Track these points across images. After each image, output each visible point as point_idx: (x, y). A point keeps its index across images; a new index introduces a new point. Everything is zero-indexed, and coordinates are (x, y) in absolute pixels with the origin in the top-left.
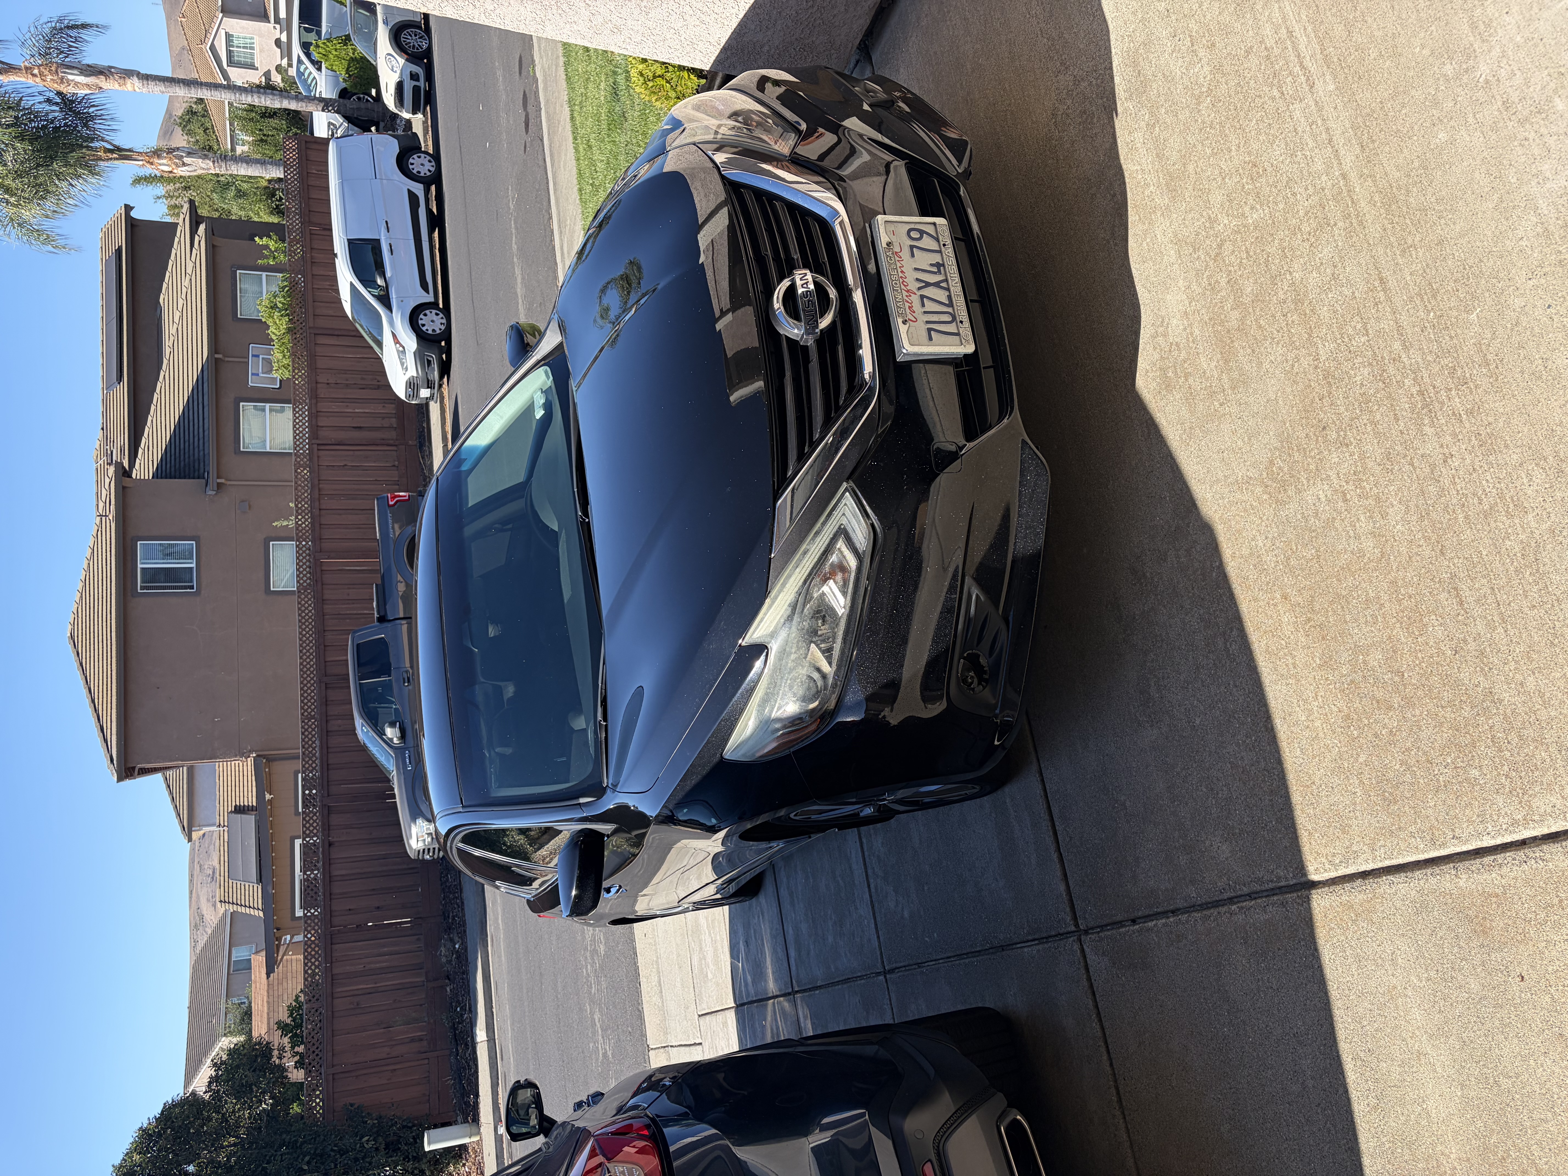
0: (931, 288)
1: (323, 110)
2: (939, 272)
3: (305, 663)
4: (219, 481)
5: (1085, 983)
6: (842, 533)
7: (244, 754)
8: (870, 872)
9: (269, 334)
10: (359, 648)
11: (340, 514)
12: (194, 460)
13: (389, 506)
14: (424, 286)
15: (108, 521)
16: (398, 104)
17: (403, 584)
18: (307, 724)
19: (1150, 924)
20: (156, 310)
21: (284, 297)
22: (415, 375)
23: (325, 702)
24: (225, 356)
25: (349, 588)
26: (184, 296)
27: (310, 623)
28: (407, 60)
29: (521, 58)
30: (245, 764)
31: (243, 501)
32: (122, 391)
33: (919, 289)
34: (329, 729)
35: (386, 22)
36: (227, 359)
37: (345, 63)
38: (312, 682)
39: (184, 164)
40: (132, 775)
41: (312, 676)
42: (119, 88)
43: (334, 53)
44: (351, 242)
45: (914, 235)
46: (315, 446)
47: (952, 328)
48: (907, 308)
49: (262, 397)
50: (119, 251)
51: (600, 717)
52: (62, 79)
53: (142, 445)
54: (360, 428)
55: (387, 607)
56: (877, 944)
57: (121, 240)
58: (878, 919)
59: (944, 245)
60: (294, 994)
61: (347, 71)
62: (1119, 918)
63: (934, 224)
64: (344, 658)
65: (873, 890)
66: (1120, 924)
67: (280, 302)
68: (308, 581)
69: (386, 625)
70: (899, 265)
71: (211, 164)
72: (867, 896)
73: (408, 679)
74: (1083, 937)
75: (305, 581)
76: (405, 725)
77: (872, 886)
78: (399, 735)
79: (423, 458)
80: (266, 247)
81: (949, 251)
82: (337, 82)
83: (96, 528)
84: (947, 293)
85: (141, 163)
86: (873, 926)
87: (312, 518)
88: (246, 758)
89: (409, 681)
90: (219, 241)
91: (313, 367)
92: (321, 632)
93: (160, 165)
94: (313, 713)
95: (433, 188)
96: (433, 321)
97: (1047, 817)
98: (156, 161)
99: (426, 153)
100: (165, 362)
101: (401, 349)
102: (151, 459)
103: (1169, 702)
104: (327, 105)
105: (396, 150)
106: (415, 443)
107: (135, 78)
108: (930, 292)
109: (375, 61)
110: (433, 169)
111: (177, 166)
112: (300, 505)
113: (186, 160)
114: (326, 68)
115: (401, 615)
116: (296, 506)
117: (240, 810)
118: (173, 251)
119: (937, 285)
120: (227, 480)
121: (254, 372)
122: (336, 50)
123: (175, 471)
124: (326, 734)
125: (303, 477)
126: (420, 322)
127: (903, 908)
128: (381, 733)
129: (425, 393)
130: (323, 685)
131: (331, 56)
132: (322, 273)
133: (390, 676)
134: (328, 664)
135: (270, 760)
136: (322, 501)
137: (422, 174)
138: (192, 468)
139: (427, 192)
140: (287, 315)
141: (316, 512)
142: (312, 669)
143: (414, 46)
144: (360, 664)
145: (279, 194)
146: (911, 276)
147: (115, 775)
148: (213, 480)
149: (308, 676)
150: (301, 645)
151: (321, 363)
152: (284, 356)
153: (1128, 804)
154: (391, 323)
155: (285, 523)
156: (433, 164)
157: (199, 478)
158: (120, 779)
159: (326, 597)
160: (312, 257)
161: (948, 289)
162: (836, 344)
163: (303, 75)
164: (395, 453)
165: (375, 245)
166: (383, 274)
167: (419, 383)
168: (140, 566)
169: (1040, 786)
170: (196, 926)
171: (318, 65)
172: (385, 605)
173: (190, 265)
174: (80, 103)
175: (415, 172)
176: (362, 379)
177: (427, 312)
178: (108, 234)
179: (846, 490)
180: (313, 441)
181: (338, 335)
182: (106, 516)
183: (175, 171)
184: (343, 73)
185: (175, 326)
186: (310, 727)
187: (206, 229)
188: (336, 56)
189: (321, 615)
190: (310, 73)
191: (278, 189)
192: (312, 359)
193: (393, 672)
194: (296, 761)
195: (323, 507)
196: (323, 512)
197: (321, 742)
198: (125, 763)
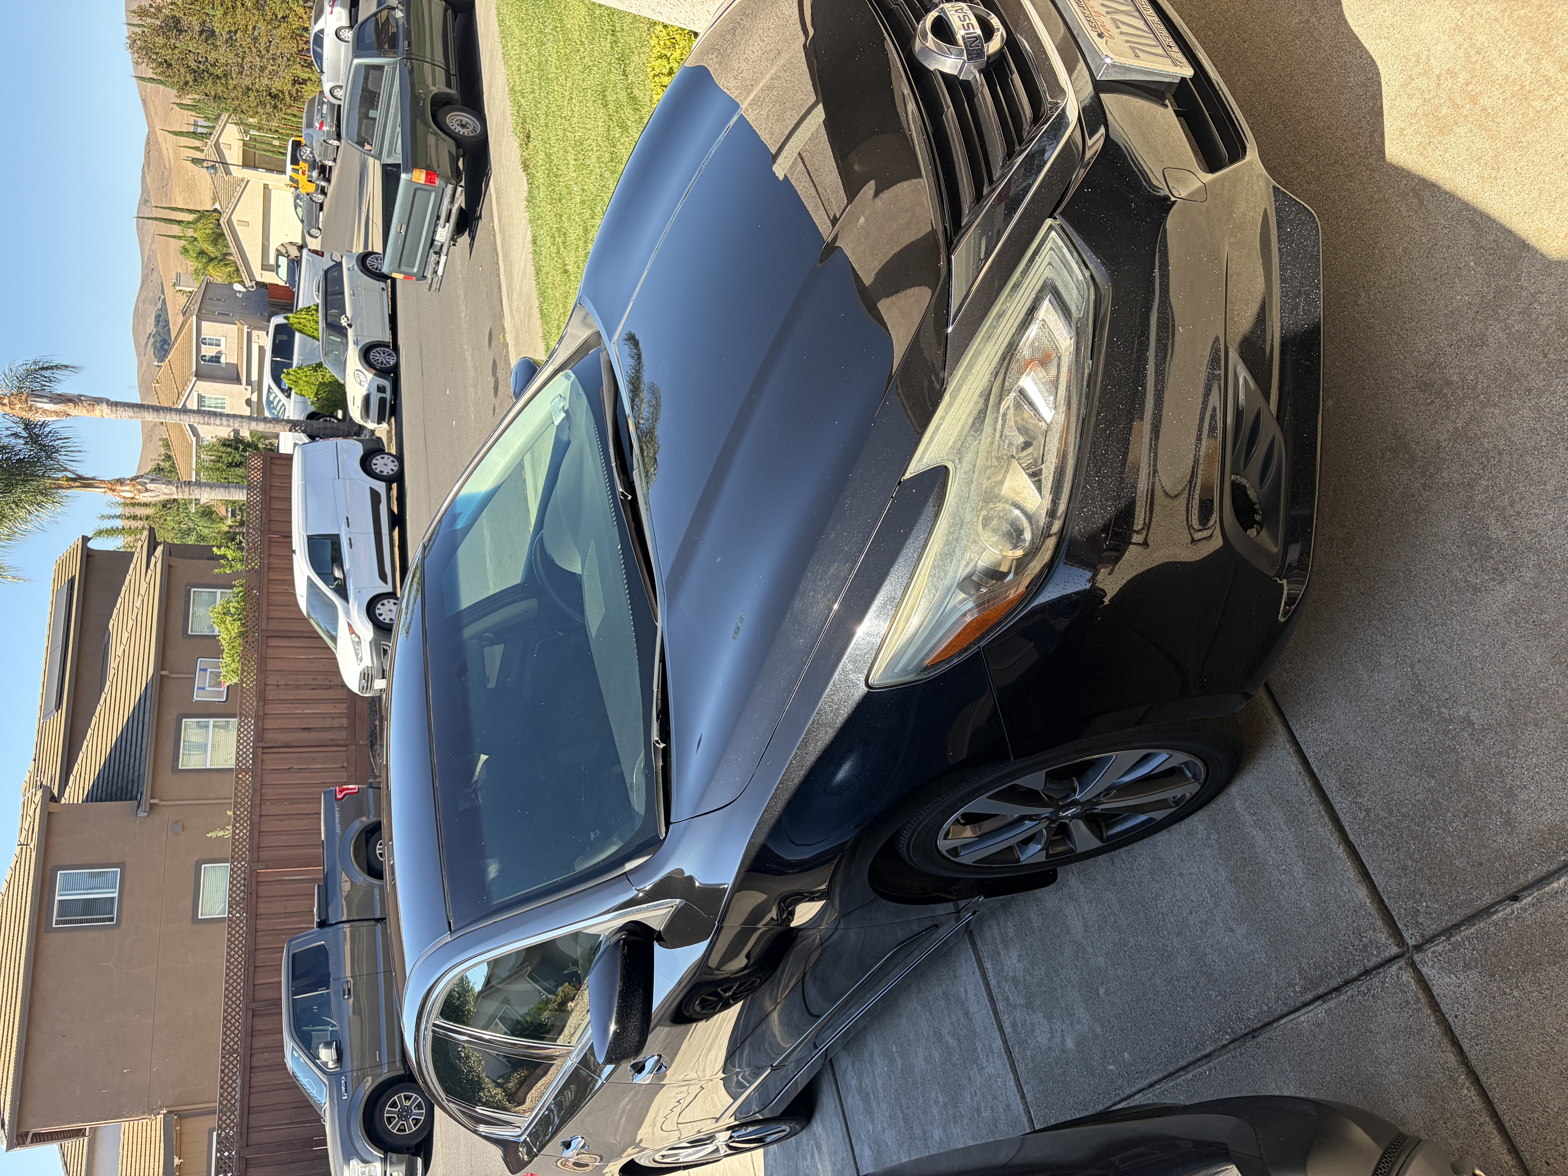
0: (1122, 15)
1: (290, 430)
3: (231, 989)
4: (152, 801)
5: (1435, 1029)
6: (1050, 289)
7: (152, 1111)
8: (1001, 1006)
9: (219, 641)
10: (295, 959)
11: (282, 820)
12: (128, 782)
13: (337, 799)
14: (383, 576)
15: (29, 850)
16: (364, 415)
17: (349, 883)
18: (228, 1060)
19: (1555, 885)
20: (104, 636)
21: (238, 602)
22: (370, 665)
23: (251, 1033)
24: (171, 673)
25: (287, 900)
26: (134, 618)
27: (241, 942)
28: (375, 375)
29: (491, 330)
30: (154, 1123)
31: (176, 822)
32: (59, 719)
34: (253, 1065)
35: (356, 343)
36: (173, 676)
37: (315, 388)
38: (238, 1010)
39: (147, 490)
40: (25, 1140)
41: (238, 1003)
42: (88, 415)
43: (304, 379)
44: (310, 538)
46: (260, 750)
48: (1099, 25)
49: (207, 711)
50: (72, 582)
51: (655, 737)
52: (31, 406)
53: (74, 772)
54: (309, 729)
55: (329, 910)
56: (1021, 1107)
57: (75, 570)
58: (1021, 1068)
61: (316, 394)
62: (1488, 899)
64: (277, 979)
65: (1008, 1029)
66: (1487, 911)
67: (233, 607)
68: (242, 895)
69: (326, 929)
71: (175, 489)
72: (999, 1042)
73: (349, 990)
74: (1417, 958)
75: (238, 895)
76: (343, 1046)
77: (1007, 1025)
78: (335, 1057)
79: (374, 757)
80: (224, 557)
82: (305, 408)
83: (16, 859)
85: (103, 490)
86: (1013, 1083)
87: (251, 825)
88: (156, 1116)
89: (349, 993)
90: (175, 561)
91: (262, 669)
92: (252, 951)
93: (123, 491)
94: (236, 1047)
95: (395, 486)
96: (390, 611)
97: (1315, 799)
98: (118, 488)
99: (390, 454)
100: (108, 684)
101: (357, 639)
102: (82, 785)
103: (1530, 532)
104: (294, 425)
105: (361, 452)
106: (366, 742)
107: (104, 405)
108: (1122, 18)
109: (344, 380)
110: (396, 469)
111: (140, 492)
112: (238, 813)
113: (149, 486)
114: (296, 393)
115: (344, 918)
116: (234, 813)
118: (128, 577)
119: (1129, 13)
120: (161, 800)
121: (200, 686)
122: (306, 376)
123: (106, 795)
124: (249, 1070)
125: (244, 782)
126: (377, 612)
127: (1063, 1036)
128: (314, 1057)
129: (380, 684)
130: (250, 1013)
131: (301, 382)
132: (278, 577)
133: (328, 988)
134: (257, 990)
135: (182, 1116)
136: (263, 807)
137: (385, 473)
138: (124, 791)
139: (389, 489)
140: (240, 619)
141: (256, 819)
142: (238, 995)
143: (382, 363)
144: (295, 976)
145: (239, 538)
148: (146, 801)
149: (234, 1002)
150: (227, 968)
151: (271, 665)
152: (234, 661)
153: (1475, 715)
154: (347, 613)
155: (221, 834)
156: (396, 463)
157: (131, 799)
158: (10, 1147)
159: (260, 911)
160: (269, 563)
163: (272, 403)
164: (344, 754)
165: (335, 540)
166: (341, 566)
167: (375, 673)
168: (57, 898)
169: (1295, 760)
171: (287, 392)
172: (327, 907)
173: (144, 586)
174: (47, 436)
175: (378, 471)
176: (314, 679)
177: (385, 602)
178: (62, 565)
179: (1051, 228)
180: (258, 745)
181: (291, 637)
182: (27, 845)
183: (137, 497)
184: (312, 396)
185: (122, 647)
187: (163, 551)
188: (306, 381)
189: (253, 932)
190: (280, 401)
191: (239, 533)
192: (262, 662)
193: (332, 984)
194: (212, 1117)
195: (264, 813)
196: (263, 819)
197: (243, 1081)
198: (19, 1125)
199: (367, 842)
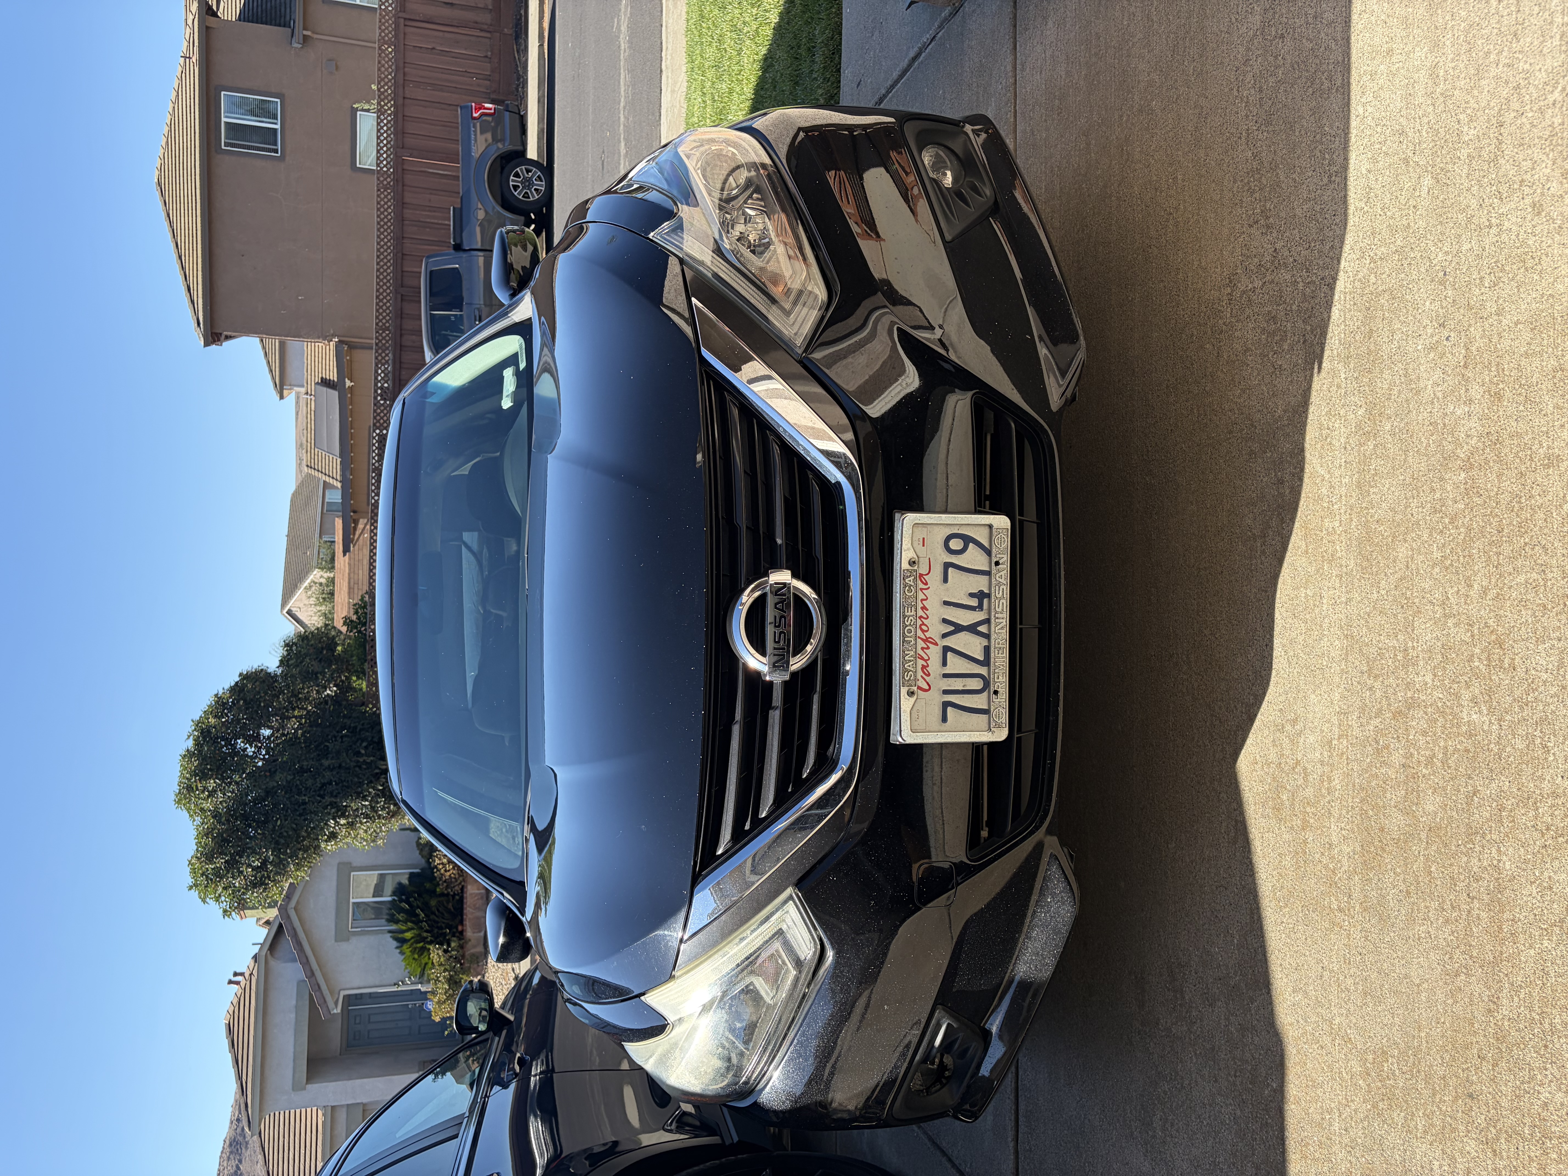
0: (964, 636)
2: (980, 607)
3: (382, 270)
4: (305, 33)
7: (327, 338)
10: (432, 275)
11: (425, 107)
12: (280, 4)
13: (473, 118)
15: (192, 64)
17: (482, 210)
18: (381, 335)
23: (400, 315)
25: (431, 194)
27: (389, 228)
30: (328, 347)
31: (330, 60)
33: (944, 636)
38: (388, 291)
40: (219, 340)
41: (388, 284)
45: (955, 544)
46: (402, 20)
47: (979, 701)
48: (919, 667)
54: (452, 4)
55: (464, 234)
59: (997, 563)
60: (360, 594)
63: (990, 526)
69: (462, 254)
70: (921, 596)
79: (518, 52)
81: (1003, 575)
83: (180, 69)
84: (985, 642)
87: (395, 105)
88: (329, 342)
92: (400, 239)
94: (387, 325)
108: (961, 641)
112: (382, 89)
115: (479, 246)
116: (379, 90)
117: (326, 383)
119: (972, 629)
120: (313, 32)
123: (262, 11)
125: (387, 55)
130: (399, 296)
133: (461, 311)
134: (405, 274)
135: (352, 347)
136: (406, 88)
138: (278, 14)
141: (400, 101)
142: (389, 278)
144: (432, 292)
146: (936, 612)
147: (202, 339)
148: (300, 32)
149: (385, 284)
150: (378, 250)
157: (284, 26)
158: (206, 344)
159: (407, 200)
161: (987, 636)
162: (813, 690)
164: (487, 41)
168: (223, 120)
170: (301, 445)
172: (462, 232)
179: (790, 898)
180: (401, 15)
182: (189, 58)
186: (384, 338)
189: (400, 220)
193: (465, 307)
195: (408, 95)
196: (407, 101)
197: (394, 356)
198: (212, 326)
199: (503, 169)
